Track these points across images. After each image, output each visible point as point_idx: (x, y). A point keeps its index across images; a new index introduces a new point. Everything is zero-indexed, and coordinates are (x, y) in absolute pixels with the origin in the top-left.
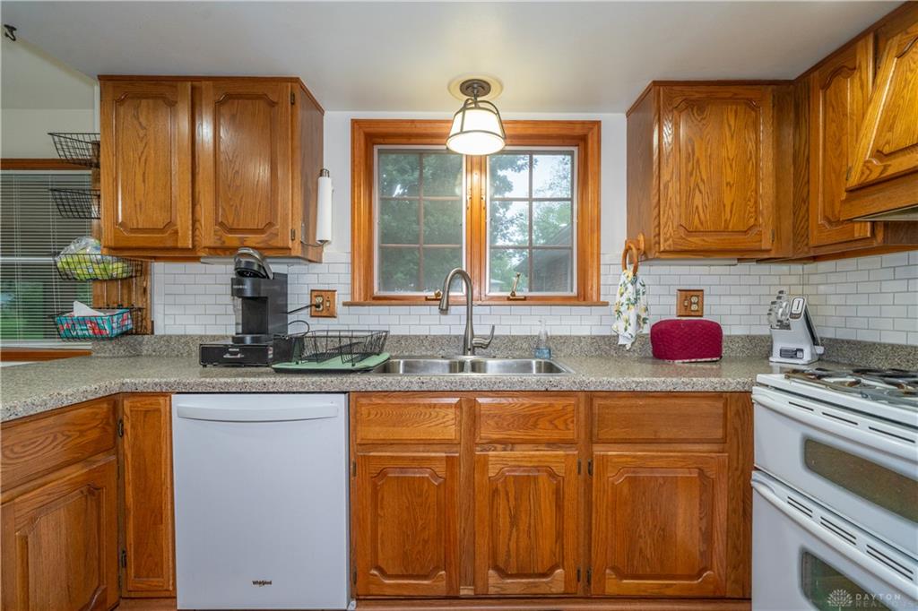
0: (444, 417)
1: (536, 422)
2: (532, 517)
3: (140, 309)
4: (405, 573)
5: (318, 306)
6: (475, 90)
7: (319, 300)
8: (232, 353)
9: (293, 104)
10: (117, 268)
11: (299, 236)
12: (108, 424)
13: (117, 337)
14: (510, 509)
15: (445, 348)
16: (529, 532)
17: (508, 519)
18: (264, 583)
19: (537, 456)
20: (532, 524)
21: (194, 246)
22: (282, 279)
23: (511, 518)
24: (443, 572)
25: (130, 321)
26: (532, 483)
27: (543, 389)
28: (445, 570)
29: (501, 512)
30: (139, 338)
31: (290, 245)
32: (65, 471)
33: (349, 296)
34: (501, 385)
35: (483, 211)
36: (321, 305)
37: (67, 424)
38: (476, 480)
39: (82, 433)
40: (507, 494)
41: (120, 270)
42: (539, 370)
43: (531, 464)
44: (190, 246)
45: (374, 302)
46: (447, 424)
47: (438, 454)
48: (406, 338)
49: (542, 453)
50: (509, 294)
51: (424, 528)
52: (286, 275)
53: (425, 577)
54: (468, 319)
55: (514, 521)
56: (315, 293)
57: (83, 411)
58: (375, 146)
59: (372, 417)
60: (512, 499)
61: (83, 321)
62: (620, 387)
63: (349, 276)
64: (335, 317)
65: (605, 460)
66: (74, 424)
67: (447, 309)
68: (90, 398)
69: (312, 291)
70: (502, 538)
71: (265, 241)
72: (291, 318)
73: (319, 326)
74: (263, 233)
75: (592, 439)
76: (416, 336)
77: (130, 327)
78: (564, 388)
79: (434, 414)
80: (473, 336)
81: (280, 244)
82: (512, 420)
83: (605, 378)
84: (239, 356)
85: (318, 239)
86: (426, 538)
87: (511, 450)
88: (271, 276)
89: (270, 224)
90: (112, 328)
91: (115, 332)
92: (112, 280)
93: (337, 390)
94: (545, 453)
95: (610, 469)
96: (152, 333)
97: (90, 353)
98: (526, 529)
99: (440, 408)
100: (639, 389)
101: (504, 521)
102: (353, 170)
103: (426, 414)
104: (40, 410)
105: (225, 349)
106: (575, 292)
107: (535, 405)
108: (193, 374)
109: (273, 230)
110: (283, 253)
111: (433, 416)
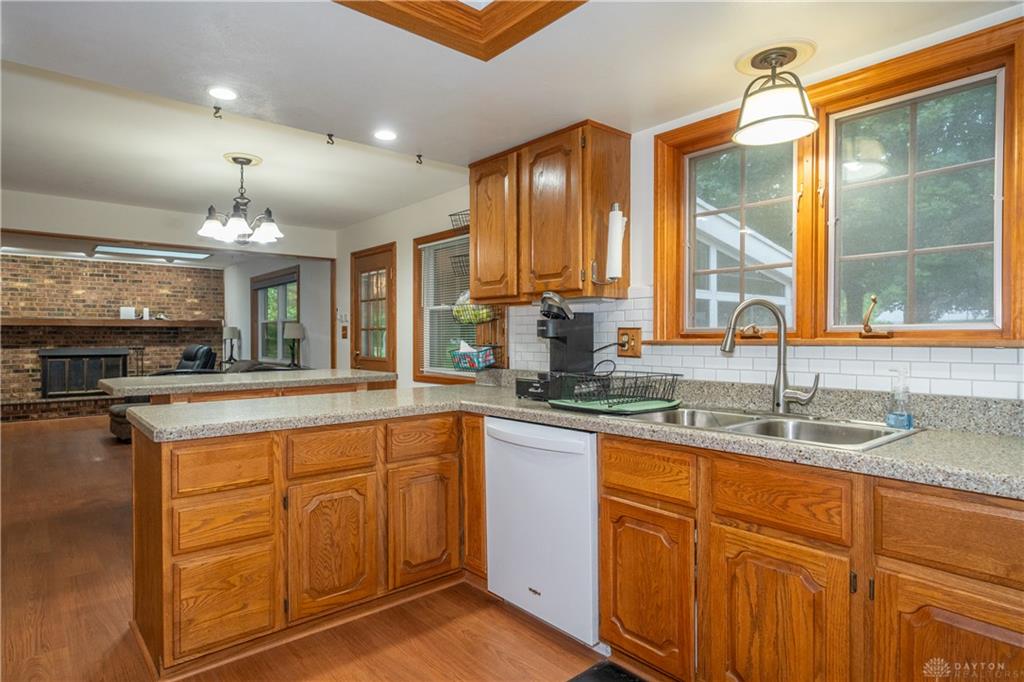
0: (677, 475)
1: (786, 501)
2: (780, 627)
3: (501, 347)
4: (640, 634)
5: (623, 345)
6: (773, 61)
7: (625, 338)
8: (537, 388)
9: (583, 147)
10: (484, 313)
11: (591, 277)
12: (452, 432)
13: (482, 370)
14: (751, 605)
15: (756, 400)
16: (776, 645)
17: (749, 618)
18: (535, 592)
19: (786, 549)
20: (781, 636)
21: (518, 293)
22: (587, 319)
23: (752, 617)
24: (677, 650)
25: (492, 357)
26: (780, 583)
27: (790, 460)
28: (678, 648)
29: (739, 604)
30: (500, 371)
31: (581, 287)
32: (426, 460)
33: (652, 335)
34: (736, 446)
35: (821, 212)
36: (628, 342)
37: (427, 427)
38: (712, 555)
39: (436, 435)
40: (748, 586)
41: (485, 315)
42: (797, 436)
43: (779, 557)
44: (515, 293)
45: (683, 340)
46: (681, 482)
47: (671, 514)
48: (709, 384)
49: (794, 545)
50: (860, 328)
51: (657, 592)
52: (592, 314)
53: (660, 648)
54: (779, 364)
55: (757, 623)
56: (621, 332)
57: (437, 420)
58: (685, 156)
59: (613, 460)
60: (753, 594)
61: (465, 356)
62: (913, 475)
63: (652, 312)
64: (639, 357)
65: (892, 582)
66: (431, 428)
67: (731, 351)
68: (440, 411)
69: (619, 329)
70: (742, 638)
71: (562, 285)
72: (597, 358)
73: (625, 367)
74: (561, 277)
75: (878, 548)
76: (720, 383)
77: (492, 361)
78: (820, 463)
79: (668, 470)
80: (786, 386)
81: (573, 286)
82: (754, 493)
83: (888, 459)
84: (539, 390)
85: (607, 277)
86: (659, 603)
87: (758, 532)
88: (571, 317)
89: (566, 268)
90: (479, 363)
91: (481, 365)
92: (481, 323)
93: (583, 428)
94: (799, 547)
95: (901, 599)
96: (508, 368)
97: (474, 382)
98: (773, 640)
99: (674, 462)
100: (950, 484)
101: (743, 618)
102: (656, 193)
103: (660, 467)
104: (411, 414)
105: (530, 384)
106: (998, 324)
107: (785, 480)
108: (511, 403)
109: (568, 273)
110: (576, 293)
111: (666, 471)
